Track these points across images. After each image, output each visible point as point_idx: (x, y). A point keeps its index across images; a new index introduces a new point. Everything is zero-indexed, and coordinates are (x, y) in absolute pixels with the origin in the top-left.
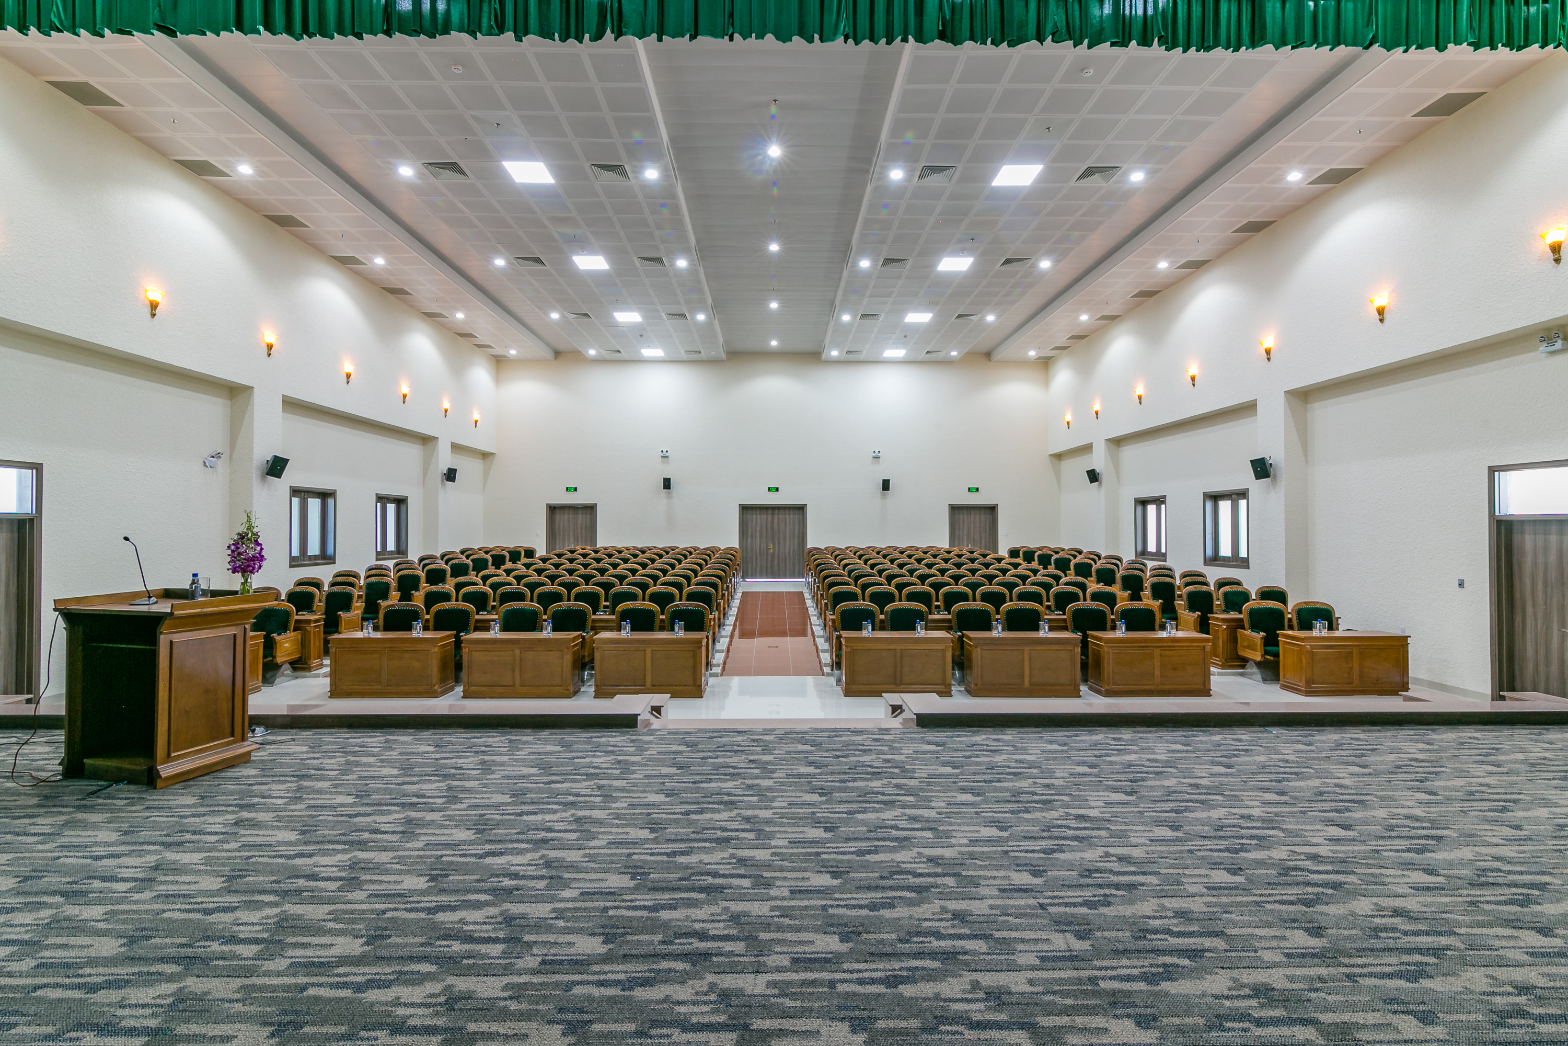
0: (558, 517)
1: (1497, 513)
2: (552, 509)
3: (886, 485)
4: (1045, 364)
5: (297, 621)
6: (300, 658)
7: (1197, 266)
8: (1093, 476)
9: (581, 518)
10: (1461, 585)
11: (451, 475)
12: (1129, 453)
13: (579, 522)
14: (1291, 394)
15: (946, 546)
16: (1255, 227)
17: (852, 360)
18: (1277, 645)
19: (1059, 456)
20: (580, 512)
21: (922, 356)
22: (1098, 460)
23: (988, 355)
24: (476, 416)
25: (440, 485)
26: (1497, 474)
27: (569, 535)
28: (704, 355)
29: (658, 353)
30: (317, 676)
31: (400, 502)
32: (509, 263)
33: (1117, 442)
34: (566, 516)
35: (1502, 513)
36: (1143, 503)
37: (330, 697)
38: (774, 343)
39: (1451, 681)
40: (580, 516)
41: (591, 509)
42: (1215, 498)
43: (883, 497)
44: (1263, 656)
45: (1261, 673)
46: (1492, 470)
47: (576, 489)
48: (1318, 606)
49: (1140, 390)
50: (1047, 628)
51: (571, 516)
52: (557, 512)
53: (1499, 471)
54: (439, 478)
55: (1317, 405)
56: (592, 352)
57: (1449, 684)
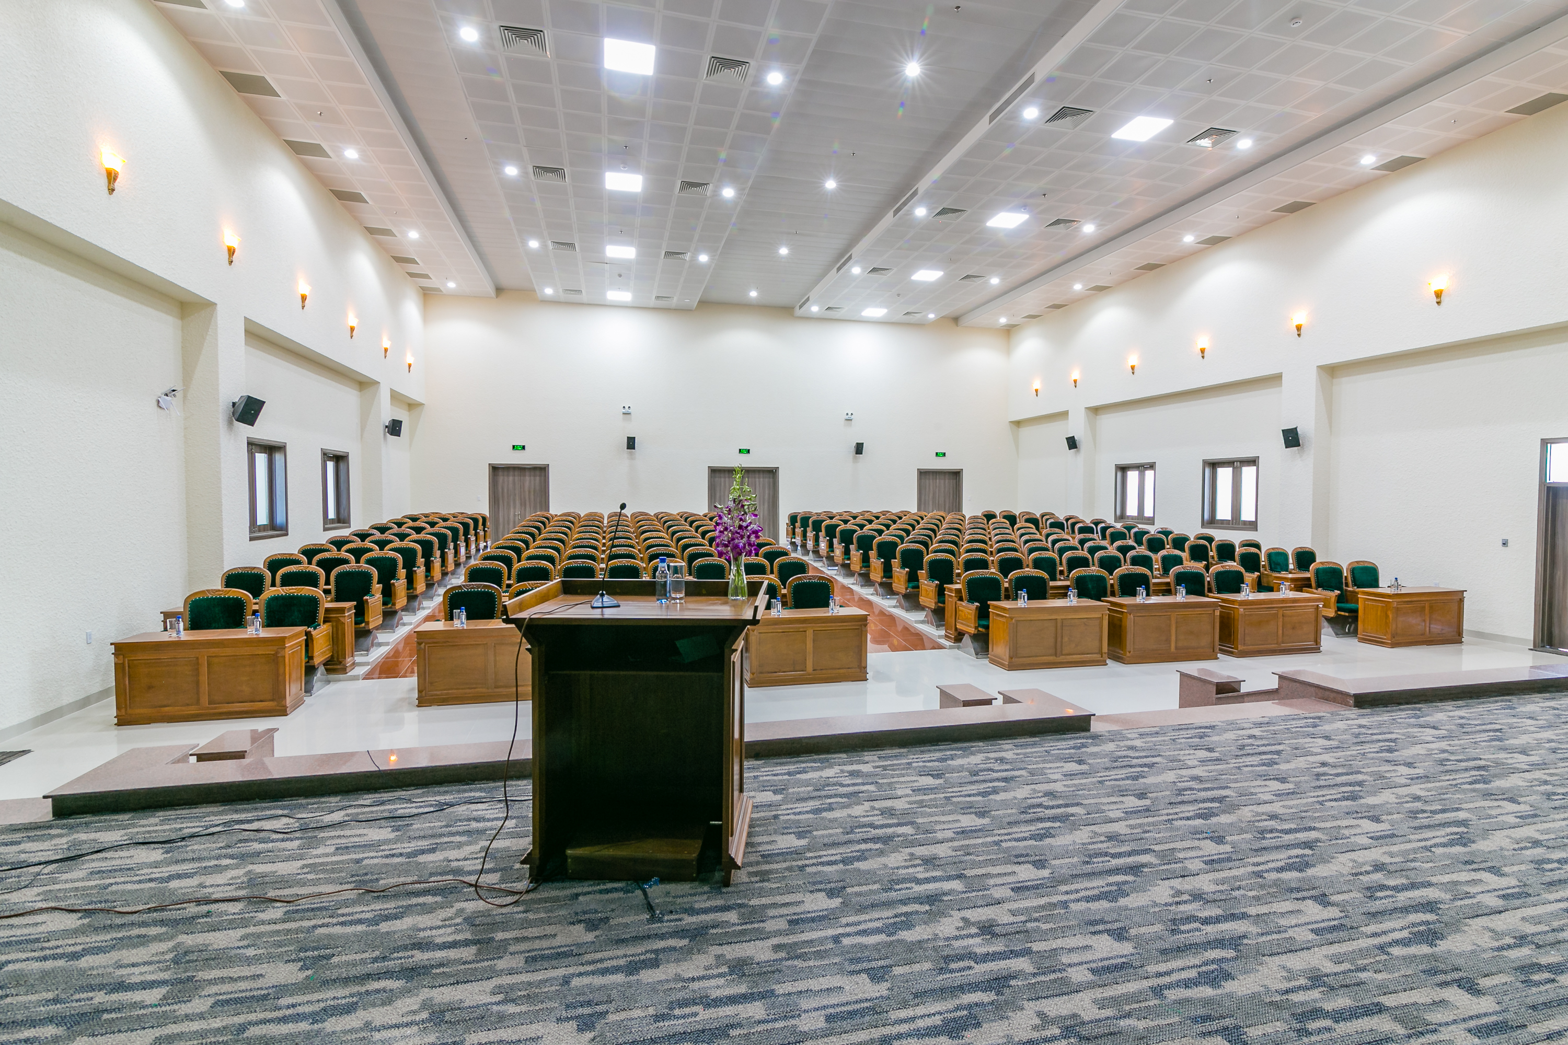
0: (501, 479)
1: (1548, 481)
2: (496, 470)
3: (859, 449)
4: (1009, 331)
5: (328, 610)
6: (332, 656)
7: (1215, 242)
8: (1072, 443)
9: (529, 481)
10: (1505, 544)
11: (395, 428)
12: (1108, 421)
13: (527, 484)
14: (1321, 368)
15: (914, 509)
16: (1295, 208)
17: (831, 317)
18: (1357, 602)
19: (1018, 424)
20: (527, 473)
21: (899, 317)
22: (1076, 426)
23: (956, 320)
24: (410, 359)
25: (382, 439)
26: (1549, 445)
27: (514, 500)
28: (674, 302)
29: (625, 296)
30: (355, 678)
31: (340, 459)
32: (524, 173)
33: (1096, 411)
34: (511, 478)
35: (1551, 481)
36: (1123, 469)
37: (418, 706)
38: (753, 294)
39: (1488, 629)
40: (527, 478)
41: (541, 471)
42: (1214, 465)
43: (855, 461)
44: (1336, 612)
45: (1332, 628)
46: (1545, 443)
47: (524, 448)
48: (1366, 565)
49: (1133, 360)
50: (1184, 592)
51: (516, 478)
52: (500, 473)
53: (1551, 443)
54: (381, 430)
55: (1344, 380)
56: (549, 291)
57: (1486, 631)
